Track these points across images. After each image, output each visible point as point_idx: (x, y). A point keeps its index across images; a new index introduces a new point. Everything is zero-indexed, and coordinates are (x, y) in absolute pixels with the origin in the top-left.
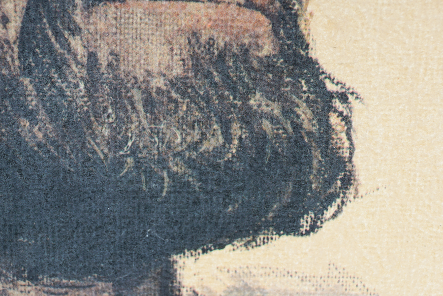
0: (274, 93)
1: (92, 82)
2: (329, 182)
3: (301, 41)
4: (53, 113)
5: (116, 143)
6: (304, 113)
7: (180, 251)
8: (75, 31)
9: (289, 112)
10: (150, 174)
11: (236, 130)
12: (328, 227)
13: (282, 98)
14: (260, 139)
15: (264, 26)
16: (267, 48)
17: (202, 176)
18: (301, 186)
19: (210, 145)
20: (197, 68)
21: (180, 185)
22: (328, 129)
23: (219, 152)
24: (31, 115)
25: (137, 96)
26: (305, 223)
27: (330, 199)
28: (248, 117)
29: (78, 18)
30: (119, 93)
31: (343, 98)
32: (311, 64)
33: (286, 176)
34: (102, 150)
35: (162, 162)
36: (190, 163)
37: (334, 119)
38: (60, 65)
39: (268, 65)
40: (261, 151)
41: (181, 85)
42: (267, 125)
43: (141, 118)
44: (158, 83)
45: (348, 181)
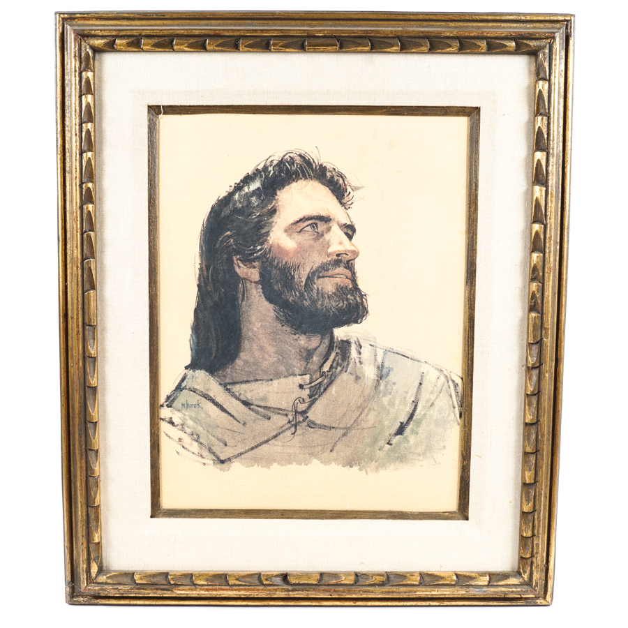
0: (352, 295)
1: (318, 293)
2: (363, 313)
3: (357, 285)
4: (310, 299)
5: (322, 305)
6: (358, 299)
7: (334, 327)
8: (315, 283)
9: (355, 298)
10: (329, 311)
11: (345, 302)
12: (364, 322)
13: (354, 296)
14: (350, 304)
15: (350, 282)
16: (351, 286)
17: (339, 312)
18: (358, 313)
19: (341, 305)
20: (337, 290)
21: (334, 313)
22: (363, 302)
23: (342, 307)
24: (306, 300)
25: (326, 296)
26: (359, 321)
27: (364, 316)
28: (347, 300)
29: (316, 281)
30: (323, 295)
31: (365, 295)
32: (359, 289)
33: (355, 311)
34: (319, 307)
35: (331, 309)
36: (336, 309)
37: (364, 300)
38: (312, 290)
39: (351, 289)
40: (350, 306)
41: (334, 293)
42: (351, 301)
43: (327, 300)
44: (330, 293)
45: (367, 312)
